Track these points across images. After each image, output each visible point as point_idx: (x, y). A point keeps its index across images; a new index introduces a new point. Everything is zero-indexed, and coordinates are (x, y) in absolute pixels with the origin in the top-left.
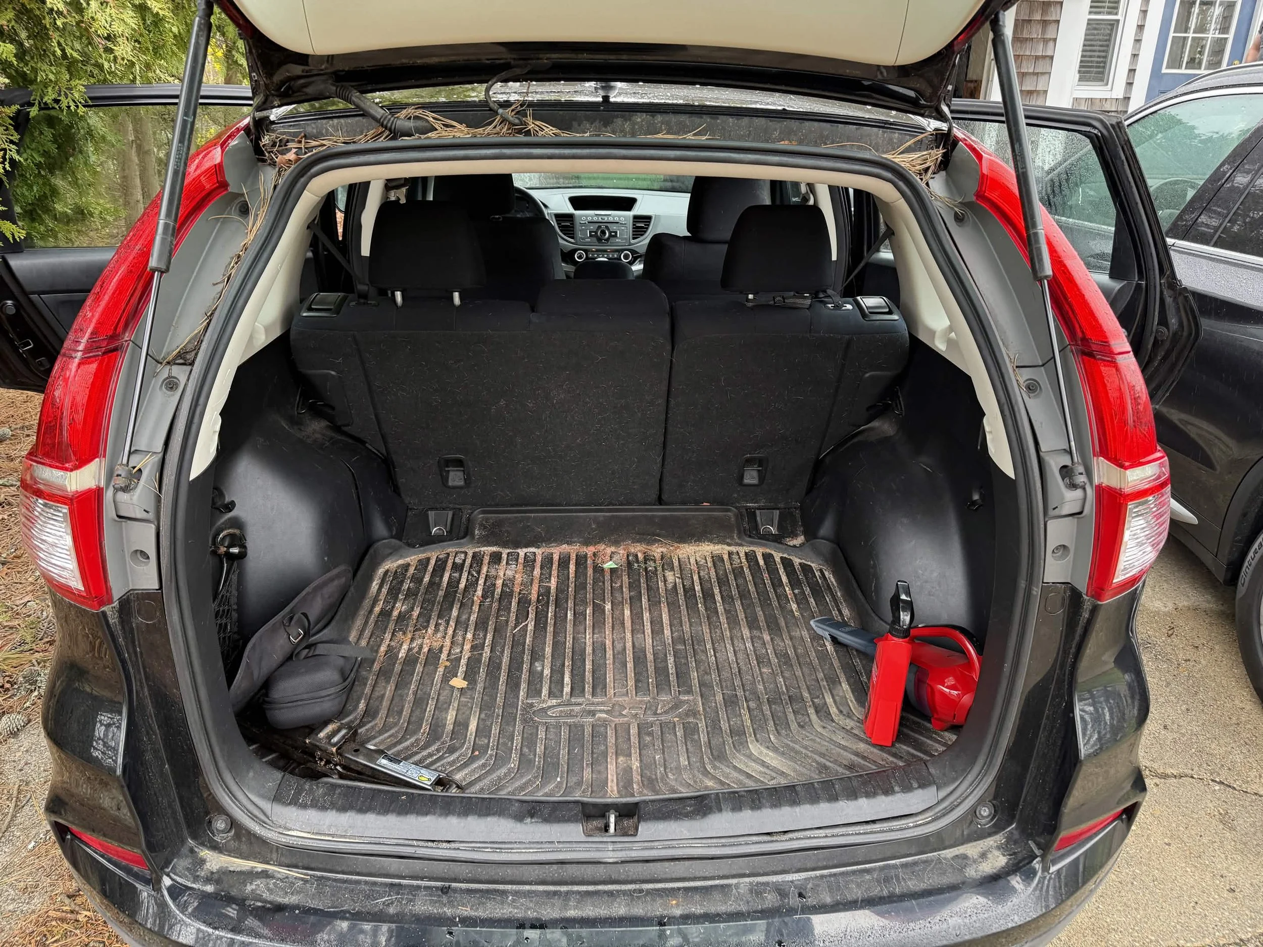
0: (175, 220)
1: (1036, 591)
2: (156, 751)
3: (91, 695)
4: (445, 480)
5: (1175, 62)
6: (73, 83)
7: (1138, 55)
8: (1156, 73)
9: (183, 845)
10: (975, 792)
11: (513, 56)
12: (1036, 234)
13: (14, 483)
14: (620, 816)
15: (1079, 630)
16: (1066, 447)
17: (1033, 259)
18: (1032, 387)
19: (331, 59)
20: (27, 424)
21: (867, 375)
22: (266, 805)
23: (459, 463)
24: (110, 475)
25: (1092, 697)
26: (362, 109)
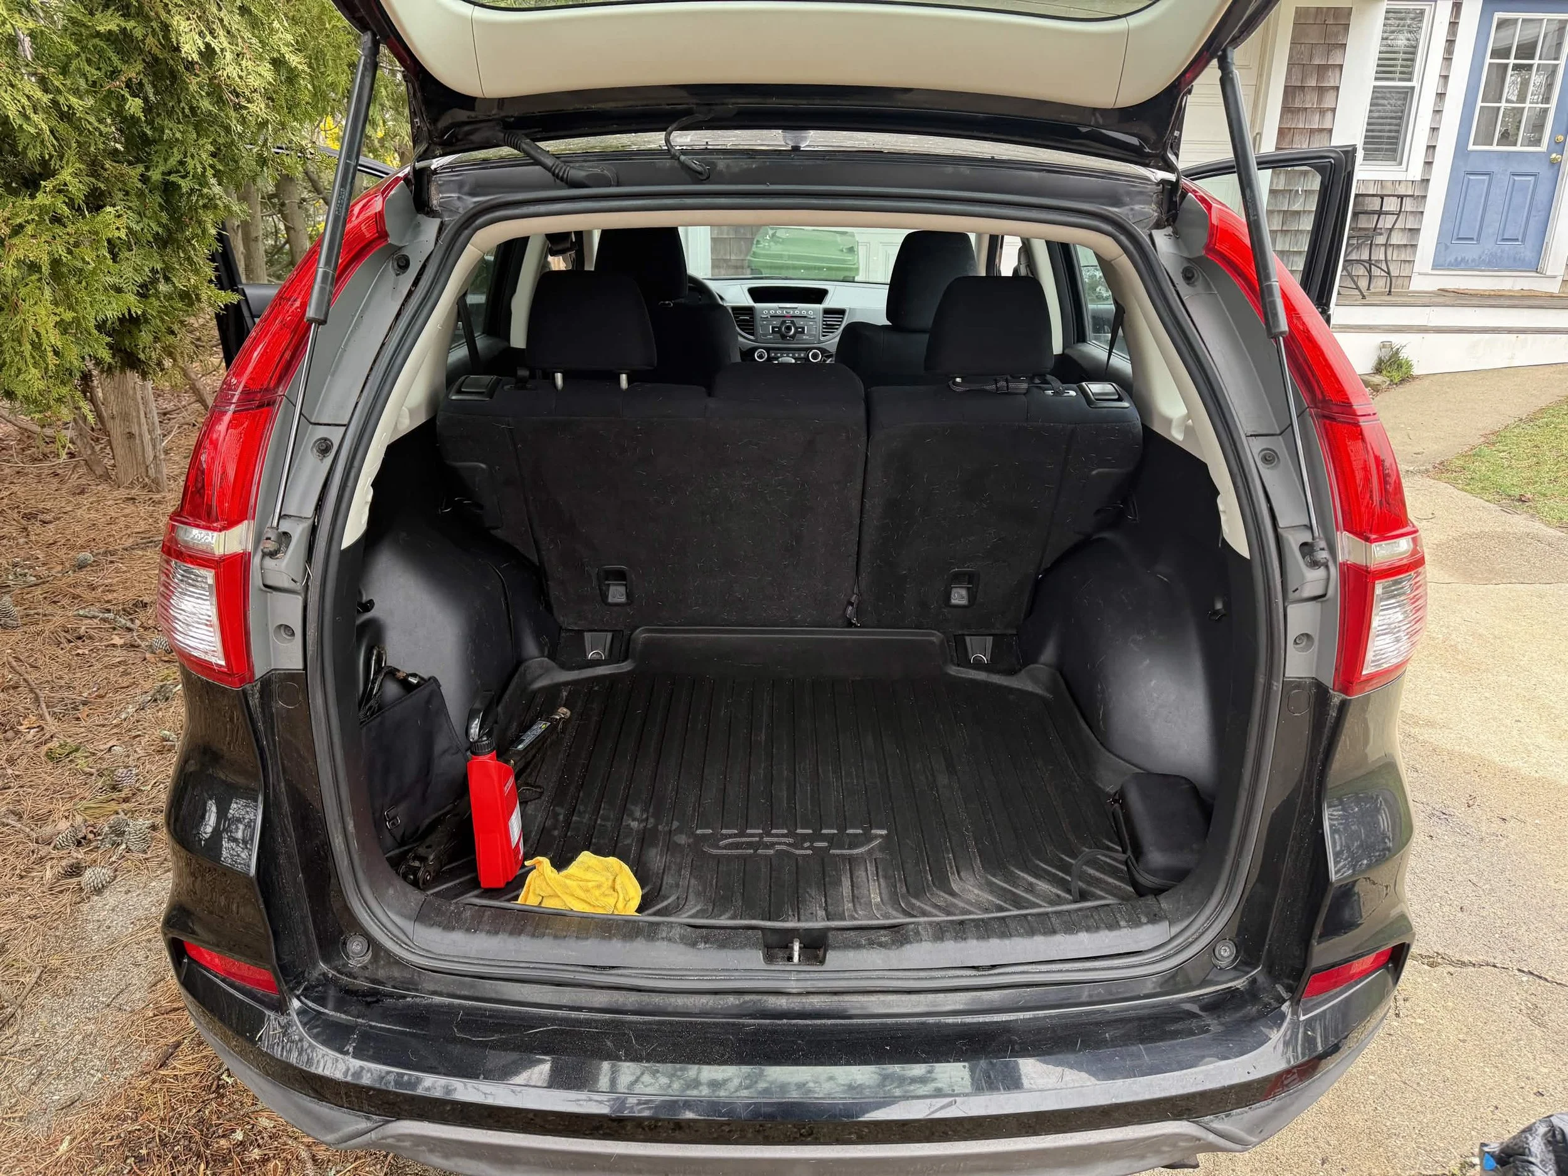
0: (335, 270)
1: (1277, 686)
2: (290, 857)
3: (224, 782)
4: (604, 596)
5: (1485, 137)
6: (201, 142)
7: (1438, 129)
8: (1461, 150)
9: (314, 968)
10: (1214, 926)
11: (695, 101)
12: (1270, 287)
13: (97, 614)
14: (805, 947)
15: (1327, 731)
16: (1307, 522)
17: (1267, 314)
18: (1269, 458)
19: (501, 102)
20: (111, 548)
21: (1094, 472)
22: (408, 925)
23: (620, 576)
24: (257, 541)
25: (1341, 802)
26: (532, 158)
